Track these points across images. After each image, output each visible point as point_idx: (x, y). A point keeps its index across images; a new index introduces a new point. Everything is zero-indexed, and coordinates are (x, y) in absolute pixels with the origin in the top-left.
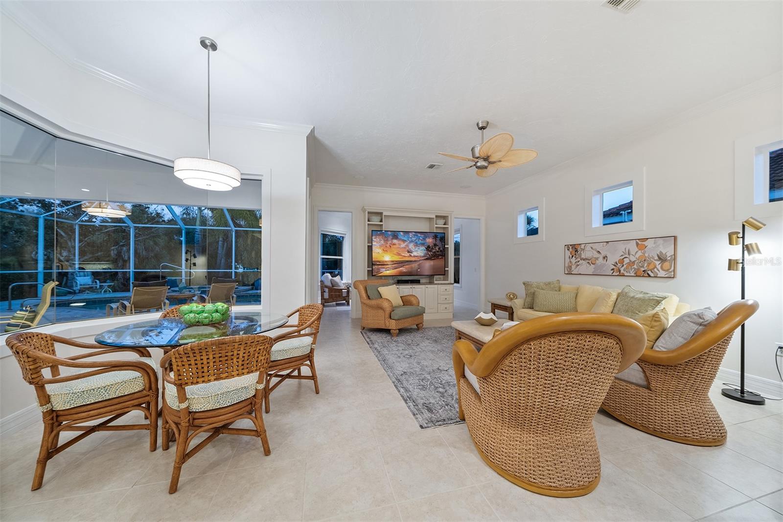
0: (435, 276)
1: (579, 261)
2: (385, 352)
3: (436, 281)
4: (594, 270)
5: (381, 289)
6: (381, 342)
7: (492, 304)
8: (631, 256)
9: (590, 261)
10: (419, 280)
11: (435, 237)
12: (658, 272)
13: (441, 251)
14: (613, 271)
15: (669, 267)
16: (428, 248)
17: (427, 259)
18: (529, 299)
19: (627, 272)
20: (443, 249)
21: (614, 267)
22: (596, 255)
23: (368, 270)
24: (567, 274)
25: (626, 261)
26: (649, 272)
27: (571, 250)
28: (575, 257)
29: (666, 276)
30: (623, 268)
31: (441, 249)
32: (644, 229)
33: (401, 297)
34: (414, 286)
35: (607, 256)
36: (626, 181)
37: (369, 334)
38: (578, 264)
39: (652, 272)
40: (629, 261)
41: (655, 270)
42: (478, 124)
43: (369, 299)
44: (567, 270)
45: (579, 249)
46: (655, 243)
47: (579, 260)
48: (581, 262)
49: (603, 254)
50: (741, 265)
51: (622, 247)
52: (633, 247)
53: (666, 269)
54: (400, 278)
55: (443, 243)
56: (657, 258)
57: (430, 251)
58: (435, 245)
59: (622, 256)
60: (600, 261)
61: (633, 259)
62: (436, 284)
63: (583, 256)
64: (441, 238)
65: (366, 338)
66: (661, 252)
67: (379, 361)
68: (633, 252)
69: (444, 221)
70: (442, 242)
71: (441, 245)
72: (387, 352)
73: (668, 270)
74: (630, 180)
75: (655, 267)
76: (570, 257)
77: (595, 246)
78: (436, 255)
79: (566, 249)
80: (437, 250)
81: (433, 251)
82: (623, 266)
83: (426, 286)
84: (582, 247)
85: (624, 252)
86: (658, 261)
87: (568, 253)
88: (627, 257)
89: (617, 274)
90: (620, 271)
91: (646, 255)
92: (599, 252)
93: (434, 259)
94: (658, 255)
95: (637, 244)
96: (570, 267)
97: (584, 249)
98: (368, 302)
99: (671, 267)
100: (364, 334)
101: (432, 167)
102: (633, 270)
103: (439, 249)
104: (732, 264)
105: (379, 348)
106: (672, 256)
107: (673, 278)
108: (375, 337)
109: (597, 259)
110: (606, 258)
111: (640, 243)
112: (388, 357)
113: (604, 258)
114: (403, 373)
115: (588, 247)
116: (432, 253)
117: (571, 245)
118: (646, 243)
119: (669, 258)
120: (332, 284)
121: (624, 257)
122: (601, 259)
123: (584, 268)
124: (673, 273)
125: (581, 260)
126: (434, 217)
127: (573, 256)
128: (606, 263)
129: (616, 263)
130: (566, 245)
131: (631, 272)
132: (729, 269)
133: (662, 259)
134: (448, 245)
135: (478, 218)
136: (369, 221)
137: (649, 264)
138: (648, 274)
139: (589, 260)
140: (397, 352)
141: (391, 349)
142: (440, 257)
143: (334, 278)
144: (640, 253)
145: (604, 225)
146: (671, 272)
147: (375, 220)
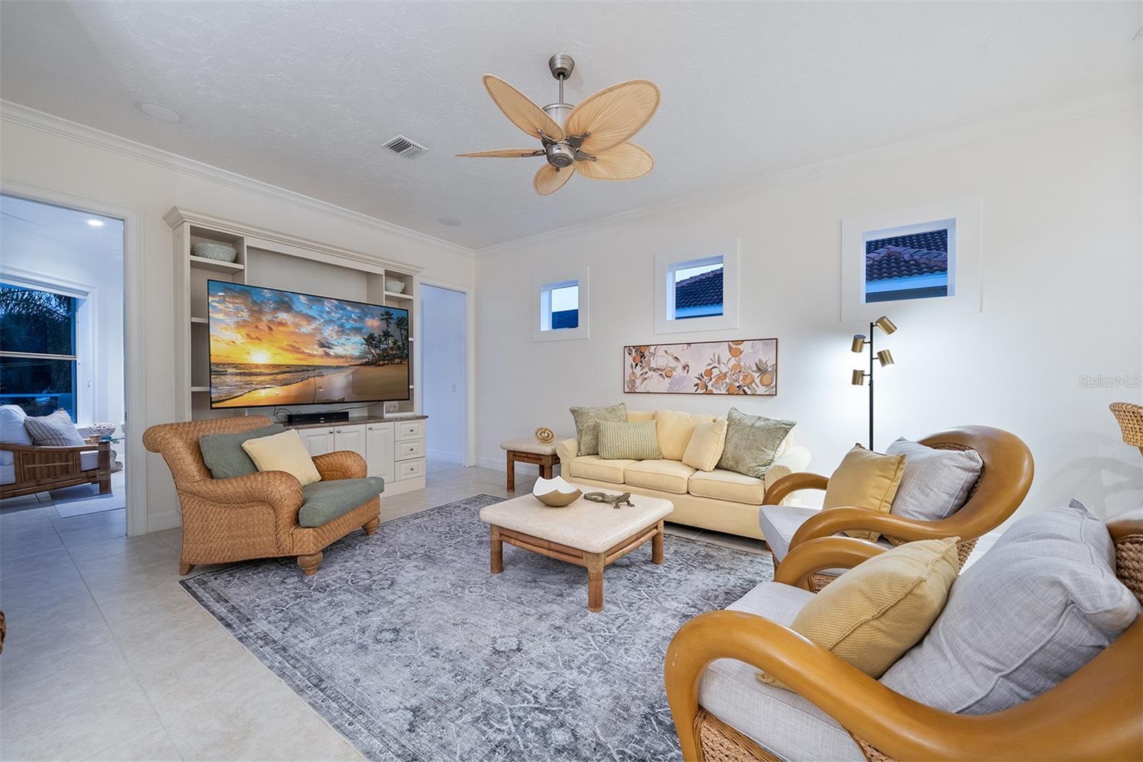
0: (385, 402)
1: (646, 373)
2: (304, 642)
3: (386, 413)
4: (669, 386)
5: (252, 446)
6: (275, 605)
7: (508, 451)
8: (722, 365)
9: (666, 373)
10: (347, 413)
11: (387, 316)
12: (756, 387)
13: (399, 348)
14: (696, 387)
15: (770, 382)
16: (370, 340)
17: (367, 364)
18: (587, 439)
19: (716, 388)
20: (404, 344)
21: (699, 382)
22: (673, 363)
23: (192, 392)
24: (628, 392)
25: (716, 372)
26: (746, 388)
27: (634, 354)
28: (641, 366)
29: (767, 393)
30: (711, 383)
31: (400, 343)
32: (738, 327)
33: (314, 459)
34: (337, 428)
35: (689, 365)
36: (714, 256)
37: (217, 583)
38: (646, 376)
39: (749, 388)
40: (719, 373)
41: (753, 384)
42: (552, 62)
43: (212, 477)
44: (628, 386)
45: (646, 353)
46: (752, 347)
47: (647, 370)
48: (650, 373)
49: (683, 362)
50: (867, 379)
51: (708, 353)
52: (724, 351)
53: (766, 383)
54: (294, 410)
55: (404, 332)
56: (755, 368)
57: (376, 347)
58: (387, 334)
59: (709, 364)
60: (679, 372)
61: (724, 369)
62: (390, 420)
63: (653, 365)
64: (398, 320)
65: (212, 603)
66: (760, 360)
67: (300, 691)
68: (724, 360)
69: (403, 284)
70: (401, 329)
71: (398, 334)
72: (313, 642)
73: (769, 385)
74: (721, 255)
75: (753, 381)
76: (632, 366)
77: (671, 349)
78: (388, 355)
79: (627, 354)
80: (391, 345)
81: (383, 346)
82: (711, 379)
83: (369, 425)
84: (650, 351)
85: (712, 358)
86: (756, 372)
87: (629, 360)
88: (716, 367)
89: (702, 392)
90: (706, 387)
91: (742, 364)
92: (676, 358)
93: (383, 365)
94: (756, 364)
95: (730, 348)
96: (633, 382)
97: (654, 354)
98: (209, 487)
99: (773, 380)
100: (195, 587)
101: (400, 146)
102: (725, 385)
103: (395, 343)
104: (857, 377)
105: (277, 635)
106: (773, 365)
107: (776, 395)
108: (242, 591)
109: (674, 369)
110: (687, 368)
111: (734, 346)
112: (324, 661)
113: (684, 368)
114: (410, 715)
115: (661, 351)
116: (378, 351)
117: (634, 347)
118: (741, 347)
119: (770, 369)
120: (30, 435)
121: (711, 367)
122: (680, 369)
123: (655, 382)
124: (774, 389)
125: (650, 370)
126: (383, 273)
127: (637, 365)
128: (688, 376)
129: (701, 375)
130: (625, 347)
131: (722, 389)
132: (854, 383)
133: (761, 369)
134: (412, 337)
135: (463, 289)
136: (193, 253)
137: (745, 377)
138: (744, 390)
139: (662, 371)
140: (346, 630)
141: (320, 627)
142: (397, 361)
143: (42, 420)
144: (733, 362)
145: (677, 318)
146: (772, 388)
147: (219, 256)
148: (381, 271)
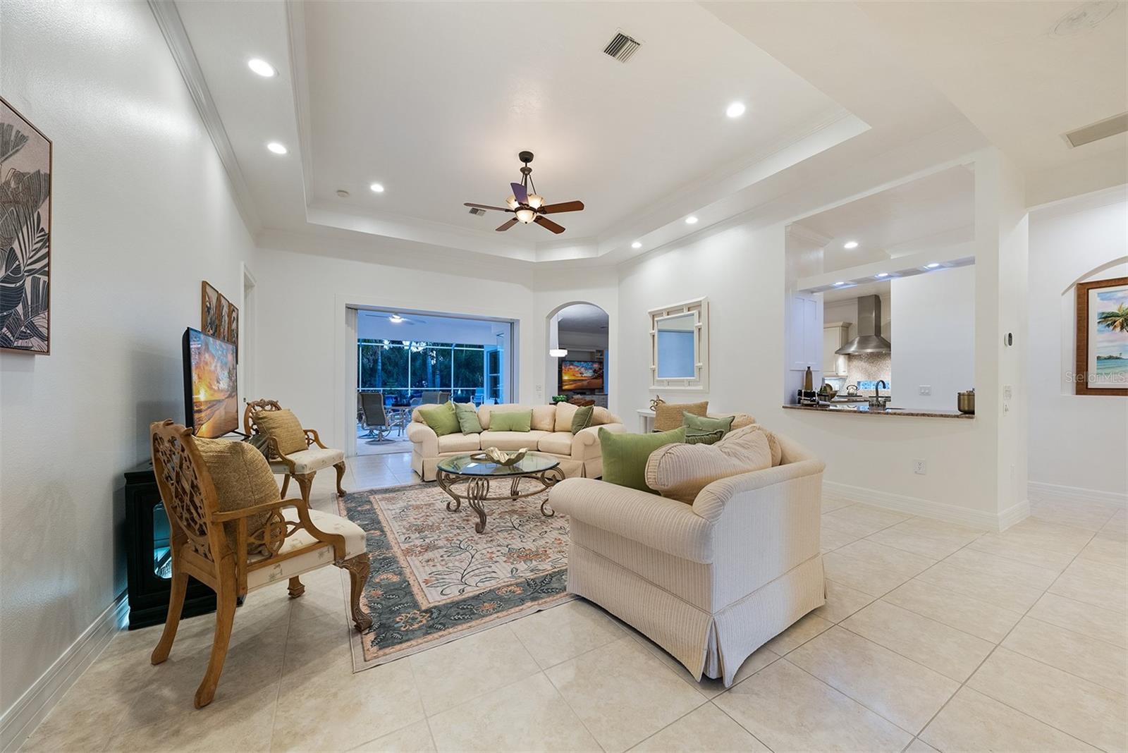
17: (592, 379)
78: (598, 376)
80: (600, 372)
81: (597, 373)
93: (596, 379)
116: (595, 375)
148: (595, 351)
